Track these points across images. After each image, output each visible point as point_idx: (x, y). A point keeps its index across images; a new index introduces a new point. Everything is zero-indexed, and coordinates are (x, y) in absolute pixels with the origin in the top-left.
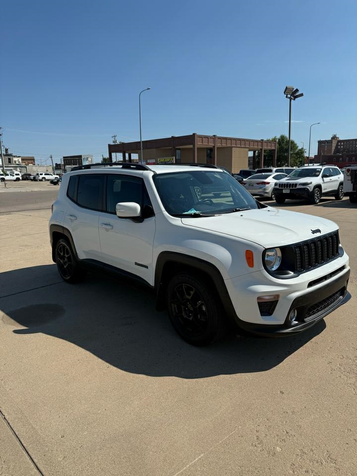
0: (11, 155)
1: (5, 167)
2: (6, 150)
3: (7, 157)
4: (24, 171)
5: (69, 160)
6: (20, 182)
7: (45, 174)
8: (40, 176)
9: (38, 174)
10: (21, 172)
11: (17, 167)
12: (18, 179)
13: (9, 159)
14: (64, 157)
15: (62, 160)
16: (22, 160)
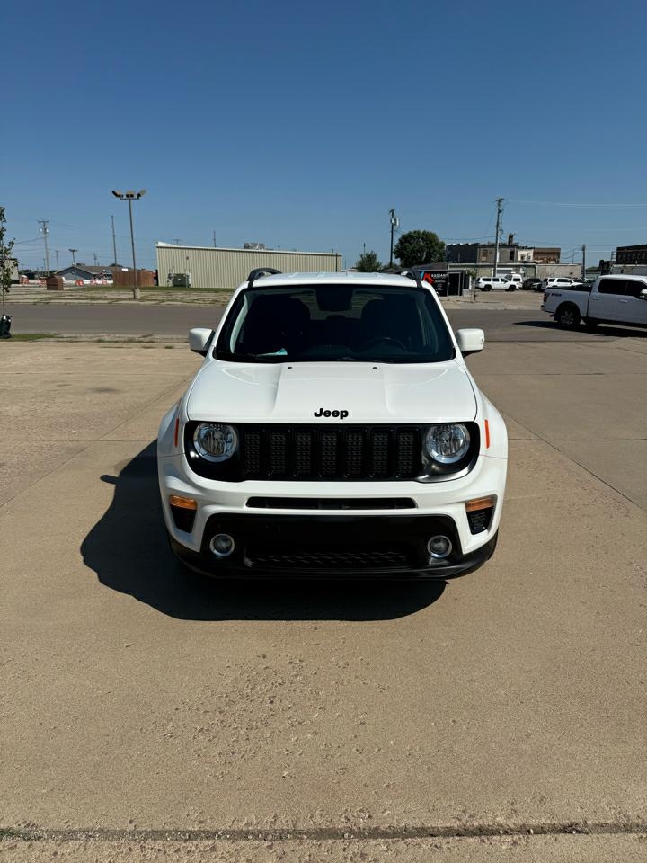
0: (516, 246)
1: (499, 266)
2: (511, 237)
3: (508, 250)
4: (531, 274)
5: (627, 253)
6: (515, 293)
7: (559, 281)
8: (550, 283)
9: (546, 280)
10: (524, 275)
11: (519, 266)
12: (512, 288)
13: (512, 253)
14: (618, 249)
15: (615, 253)
16: (534, 253)
